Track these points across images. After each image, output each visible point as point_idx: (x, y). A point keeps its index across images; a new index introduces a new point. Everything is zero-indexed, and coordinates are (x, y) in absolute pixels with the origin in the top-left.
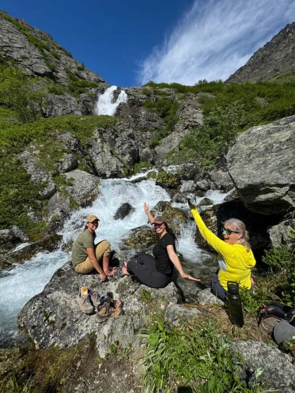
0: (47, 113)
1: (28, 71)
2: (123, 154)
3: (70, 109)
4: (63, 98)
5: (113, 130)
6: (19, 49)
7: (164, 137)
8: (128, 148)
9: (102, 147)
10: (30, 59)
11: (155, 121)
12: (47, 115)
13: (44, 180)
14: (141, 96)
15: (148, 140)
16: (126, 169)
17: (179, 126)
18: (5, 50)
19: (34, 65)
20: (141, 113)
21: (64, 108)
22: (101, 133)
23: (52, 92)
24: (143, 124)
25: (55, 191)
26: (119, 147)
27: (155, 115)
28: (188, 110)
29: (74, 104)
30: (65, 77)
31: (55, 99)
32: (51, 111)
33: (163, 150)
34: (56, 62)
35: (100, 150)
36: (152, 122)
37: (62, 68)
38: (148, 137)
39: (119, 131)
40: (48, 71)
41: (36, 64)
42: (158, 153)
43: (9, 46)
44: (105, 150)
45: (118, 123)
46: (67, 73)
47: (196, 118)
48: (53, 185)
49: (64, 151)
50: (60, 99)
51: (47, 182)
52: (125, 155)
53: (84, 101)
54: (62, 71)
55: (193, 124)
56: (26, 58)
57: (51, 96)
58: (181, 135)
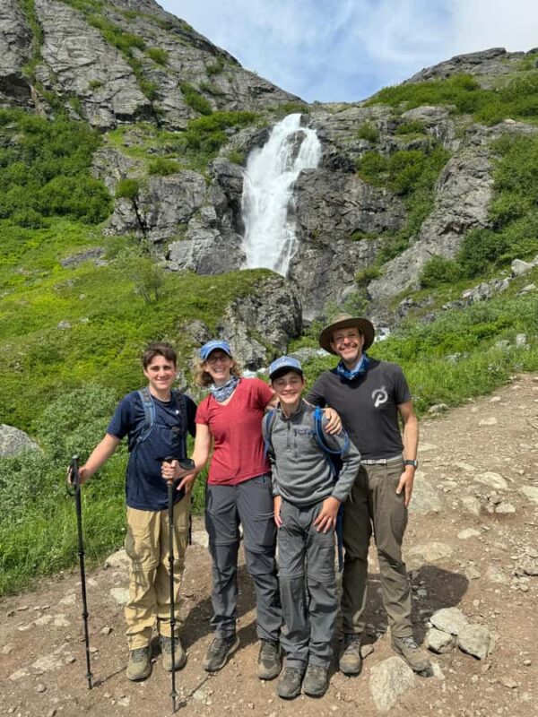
0: (148, 221)
1: (104, 118)
2: (268, 332)
3: (192, 206)
4: (177, 180)
5: (254, 297)
6: (86, 69)
7: (393, 257)
8: (275, 321)
9: (236, 329)
10: (107, 86)
11: (383, 210)
12: (148, 226)
13: (178, 377)
14: (353, 143)
15: (360, 261)
16: (270, 355)
17: (431, 226)
18: (61, 79)
19: (114, 98)
20: (348, 192)
21: (180, 204)
22: (235, 309)
23: (155, 173)
24: (353, 220)
25: (188, 387)
26: (262, 321)
27: (384, 192)
28: (456, 183)
29: (199, 189)
30: (178, 105)
31: (163, 186)
32: (154, 218)
33: (386, 290)
34: (160, 74)
35: (233, 333)
36: (376, 212)
37: (173, 84)
38: (361, 256)
39: (264, 295)
40: (143, 103)
41: (119, 94)
42: (373, 297)
43: (69, 69)
44: (239, 332)
45: (264, 282)
46: (183, 92)
47: (471, 205)
48: (186, 381)
49: (194, 346)
50: (173, 185)
51: (180, 380)
52: (271, 333)
53: (221, 176)
54: (172, 92)
55: (462, 220)
56: (99, 85)
57: (154, 183)
58: (432, 251)
